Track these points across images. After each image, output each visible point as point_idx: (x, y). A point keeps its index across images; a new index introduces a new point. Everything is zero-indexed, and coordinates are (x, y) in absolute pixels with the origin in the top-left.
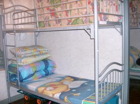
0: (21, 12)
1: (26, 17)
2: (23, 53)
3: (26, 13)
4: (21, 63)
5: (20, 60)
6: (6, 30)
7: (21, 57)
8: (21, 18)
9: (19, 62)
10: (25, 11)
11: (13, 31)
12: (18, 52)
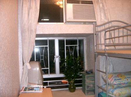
0: (118, 29)
1: (125, 36)
2: (116, 83)
3: (124, 29)
4: (113, 94)
5: (112, 90)
6: (98, 51)
7: (113, 87)
8: (119, 37)
9: (111, 93)
10: (123, 28)
11: (105, 53)
12: (110, 80)
